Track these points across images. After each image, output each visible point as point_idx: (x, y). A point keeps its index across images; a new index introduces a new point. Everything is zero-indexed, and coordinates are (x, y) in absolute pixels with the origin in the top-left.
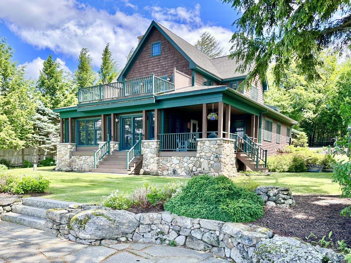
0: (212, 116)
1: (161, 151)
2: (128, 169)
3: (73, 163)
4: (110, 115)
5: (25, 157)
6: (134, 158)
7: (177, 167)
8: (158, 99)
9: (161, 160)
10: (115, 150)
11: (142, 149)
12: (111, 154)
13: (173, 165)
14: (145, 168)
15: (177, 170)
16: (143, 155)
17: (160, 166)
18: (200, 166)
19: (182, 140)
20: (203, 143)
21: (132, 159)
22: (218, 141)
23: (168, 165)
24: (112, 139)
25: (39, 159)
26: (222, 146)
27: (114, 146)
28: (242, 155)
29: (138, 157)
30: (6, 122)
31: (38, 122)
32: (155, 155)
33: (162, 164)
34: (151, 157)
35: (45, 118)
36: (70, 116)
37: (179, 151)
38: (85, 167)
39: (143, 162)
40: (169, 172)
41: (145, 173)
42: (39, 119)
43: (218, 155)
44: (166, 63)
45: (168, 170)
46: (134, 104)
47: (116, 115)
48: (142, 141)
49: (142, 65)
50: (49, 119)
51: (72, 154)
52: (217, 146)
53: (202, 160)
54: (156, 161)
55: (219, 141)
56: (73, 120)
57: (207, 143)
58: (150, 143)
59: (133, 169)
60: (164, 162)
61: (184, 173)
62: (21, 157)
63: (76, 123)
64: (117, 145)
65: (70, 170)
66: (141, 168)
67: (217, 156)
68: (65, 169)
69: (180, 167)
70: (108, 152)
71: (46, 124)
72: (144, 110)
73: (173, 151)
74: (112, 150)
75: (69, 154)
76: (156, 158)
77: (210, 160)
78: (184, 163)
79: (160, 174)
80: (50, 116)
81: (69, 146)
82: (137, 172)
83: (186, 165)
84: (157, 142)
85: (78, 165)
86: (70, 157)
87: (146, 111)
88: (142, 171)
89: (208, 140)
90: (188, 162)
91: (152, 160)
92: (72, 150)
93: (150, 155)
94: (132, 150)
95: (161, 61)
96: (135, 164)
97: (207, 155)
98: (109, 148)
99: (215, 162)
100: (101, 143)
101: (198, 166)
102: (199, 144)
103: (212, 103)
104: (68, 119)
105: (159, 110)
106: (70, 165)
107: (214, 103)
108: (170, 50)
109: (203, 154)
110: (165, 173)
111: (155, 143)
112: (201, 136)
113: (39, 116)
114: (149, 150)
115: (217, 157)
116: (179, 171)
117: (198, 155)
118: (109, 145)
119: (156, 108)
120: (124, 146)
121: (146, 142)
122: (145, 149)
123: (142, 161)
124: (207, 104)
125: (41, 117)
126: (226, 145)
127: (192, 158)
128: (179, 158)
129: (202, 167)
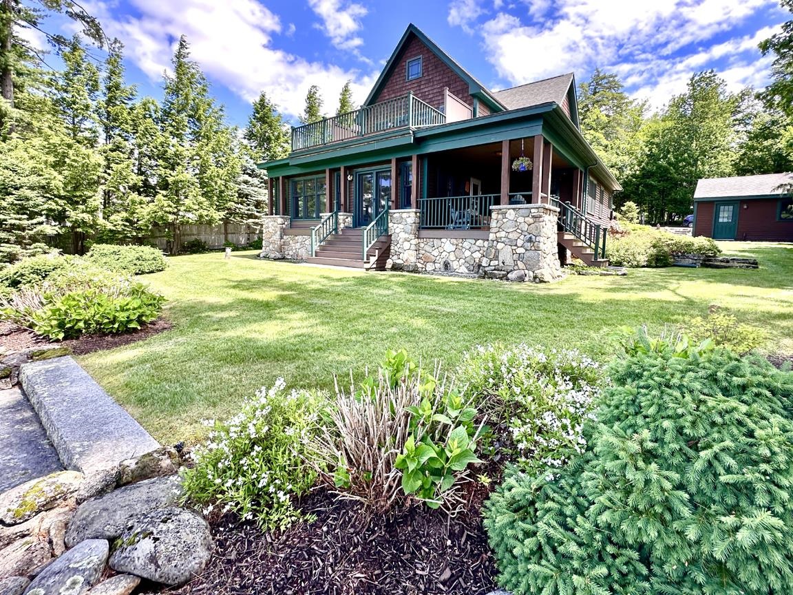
0: (522, 164)
1: (423, 228)
2: (365, 260)
3: (286, 247)
4: (339, 169)
5: (230, 236)
6: (376, 240)
7: (452, 257)
8: (419, 135)
9: (422, 245)
10: (346, 227)
11: (390, 225)
12: (340, 233)
13: (444, 254)
14: (395, 257)
15: (451, 263)
16: (391, 235)
17: (421, 255)
18: (496, 258)
19: (460, 210)
20: (502, 214)
21: (373, 242)
22: (533, 211)
23: (435, 253)
24: (342, 208)
25: (248, 239)
26: (541, 219)
27: (344, 220)
28: (566, 237)
29: (383, 239)
30: (193, 184)
31: (243, 186)
32: (412, 236)
33: (424, 252)
34: (406, 240)
35: (255, 181)
36: (280, 174)
37: (454, 228)
38: (303, 253)
39: (392, 248)
40: (437, 266)
41: (395, 268)
42: (246, 182)
43: (534, 237)
44: (430, 89)
45: (434, 262)
46: (376, 146)
47: (349, 170)
48: (390, 211)
49: (393, 96)
50: (261, 182)
51: (284, 232)
52: (531, 220)
53: (500, 246)
54: (413, 247)
55: (536, 210)
56: (286, 181)
57: (511, 214)
58: (404, 215)
59: (373, 259)
60: (427, 248)
61: (463, 269)
62: (222, 237)
63: (290, 184)
64: (349, 219)
65: (280, 257)
66: (388, 257)
67: (530, 238)
68: (272, 256)
69: (458, 259)
70: (336, 229)
71: (256, 189)
72: (393, 158)
73: (443, 228)
74: (342, 226)
75: (279, 233)
76: (415, 241)
77: (516, 245)
78: (464, 250)
79: (420, 269)
80: (262, 179)
81: (280, 220)
82: (381, 266)
83: (468, 253)
84: (416, 213)
85: (292, 250)
86: (282, 238)
87: (398, 160)
88: (389, 264)
89: (514, 209)
90: (472, 250)
91: (407, 245)
92: (284, 226)
93: (403, 235)
94: (373, 226)
95: (422, 87)
96: (377, 251)
97: (511, 236)
98: (337, 223)
99: (526, 250)
100: (325, 215)
101: (491, 257)
102: (494, 215)
103: (521, 139)
104: (278, 178)
105: (420, 157)
106: (281, 249)
107: (524, 138)
108: (436, 68)
109: (503, 234)
110: (430, 267)
111: (413, 215)
112: (497, 202)
113: (246, 177)
114: (401, 226)
115: (530, 240)
116: (455, 265)
117: (492, 236)
118: (337, 218)
119: (414, 155)
120: (361, 220)
121: (396, 213)
122: (396, 225)
123: (390, 246)
124: (510, 141)
125: (249, 179)
126: (546, 217)
127: (480, 243)
128: (454, 241)
129: (501, 259)
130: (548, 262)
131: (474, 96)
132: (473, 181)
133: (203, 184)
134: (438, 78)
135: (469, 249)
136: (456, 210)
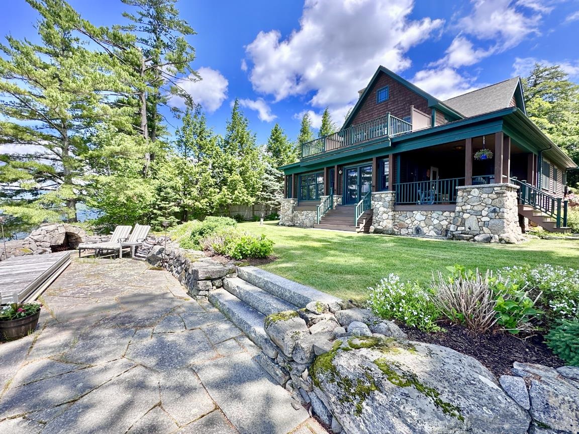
0: (485, 153)
1: (397, 204)
2: (357, 226)
3: (295, 218)
4: (334, 167)
5: (255, 212)
6: (363, 212)
7: (423, 224)
8: (395, 141)
9: (397, 216)
10: (338, 205)
11: (372, 202)
12: (334, 209)
13: (416, 222)
14: (376, 225)
15: (422, 229)
16: (373, 210)
17: (396, 223)
18: (463, 224)
19: (426, 190)
20: (467, 192)
21: (361, 214)
22: (495, 189)
23: (408, 221)
24: (335, 192)
25: (266, 214)
26: (505, 195)
27: (337, 200)
28: (525, 209)
29: (368, 212)
31: (266, 181)
32: (390, 210)
33: (398, 221)
34: (384, 212)
35: (272, 177)
36: (293, 172)
37: (421, 204)
38: (307, 222)
39: (374, 218)
40: (410, 230)
41: (376, 231)
42: (267, 179)
43: (498, 209)
45: (407, 228)
46: (362, 151)
47: (340, 167)
48: (372, 193)
49: (367, 115)
50: (275, 178)
51: (294, 209)
52: (495, 196)
53: (466, 216)
54: (390, 217)
55: (499, 189)
56: (296, 176)
57: (475, 192)
58: (383, 196)
59: (362, 226)
60: (401, 218)
61: (433, 233)
62: (251, 212)
63: (298, 178)
64: (340, 199)
65: (292, 224)
66: (371, 225)
67: (494, 209)
68: (287, 224)
69: (427, 225)
70: (331, 206)
71: (272, 182)
72: (374, 157)
73: (415, 204)
74: (335, 204)
75: (291, 209)
76: (391, 213)
77: (481, 215)
78: (433, 219)
79: (396, 233)
80: (276, 176)
81: (292, 202)
82: (367, 231)
83: (436, 222)
84: (392, 193)
85: (299, 220)
86: (293, 212)
87: (378, 159)
88: (372, 228)
89: (477, 188)
90: (440, 219)
91: (385, 216)
92: (294, 205)
93: (382, 209)
94: (361, 203)
95: (389, 106)
96: (364, 220)
97: (475, 208)
98: (332, 202)
99: (491, 219)
100: (324, 198)
101: (459, 224)
102: (460, 193)
103: (482, 136)
104: (291, 175)
105: (395, 156)
106: (292, 220)
107: (485, 136)
108: (400, 92)
109: (468, 207)
110: (403, 231)
111: (390, 195)
112: (462, 183)
113: (266, 175)
114: (381, 203)
115: (494, 211)
116: (425, 230)
117: (458, 209)
118: (332, 199)
119: (391, 154)
120: (349, 200)
121: (377, 195)
122: (376, 203)
123: (372, 217)
124: (472, 138)
125: (269, 176)
126: (508, 193)
127: (446, 214)
128: (425, 213)
129: (467, 225)
130: (512, 228)
131: (432, 108)
132: (432, 169)
133: (245, 181)
134: (401, 99)
135: (437, 219)
136: (422, 190)
